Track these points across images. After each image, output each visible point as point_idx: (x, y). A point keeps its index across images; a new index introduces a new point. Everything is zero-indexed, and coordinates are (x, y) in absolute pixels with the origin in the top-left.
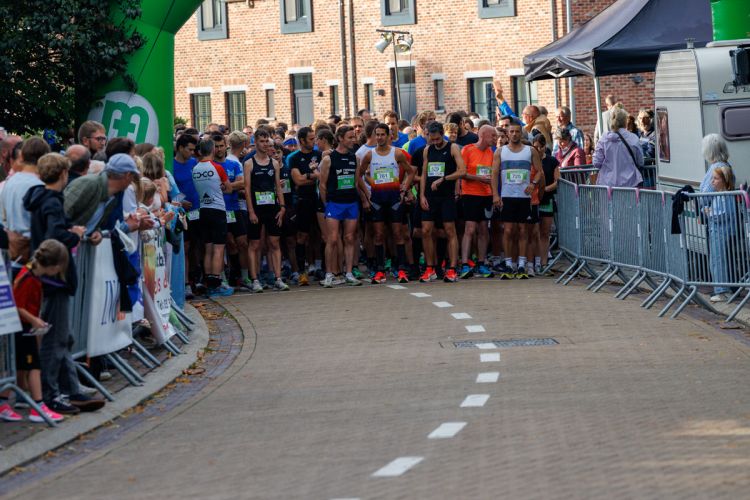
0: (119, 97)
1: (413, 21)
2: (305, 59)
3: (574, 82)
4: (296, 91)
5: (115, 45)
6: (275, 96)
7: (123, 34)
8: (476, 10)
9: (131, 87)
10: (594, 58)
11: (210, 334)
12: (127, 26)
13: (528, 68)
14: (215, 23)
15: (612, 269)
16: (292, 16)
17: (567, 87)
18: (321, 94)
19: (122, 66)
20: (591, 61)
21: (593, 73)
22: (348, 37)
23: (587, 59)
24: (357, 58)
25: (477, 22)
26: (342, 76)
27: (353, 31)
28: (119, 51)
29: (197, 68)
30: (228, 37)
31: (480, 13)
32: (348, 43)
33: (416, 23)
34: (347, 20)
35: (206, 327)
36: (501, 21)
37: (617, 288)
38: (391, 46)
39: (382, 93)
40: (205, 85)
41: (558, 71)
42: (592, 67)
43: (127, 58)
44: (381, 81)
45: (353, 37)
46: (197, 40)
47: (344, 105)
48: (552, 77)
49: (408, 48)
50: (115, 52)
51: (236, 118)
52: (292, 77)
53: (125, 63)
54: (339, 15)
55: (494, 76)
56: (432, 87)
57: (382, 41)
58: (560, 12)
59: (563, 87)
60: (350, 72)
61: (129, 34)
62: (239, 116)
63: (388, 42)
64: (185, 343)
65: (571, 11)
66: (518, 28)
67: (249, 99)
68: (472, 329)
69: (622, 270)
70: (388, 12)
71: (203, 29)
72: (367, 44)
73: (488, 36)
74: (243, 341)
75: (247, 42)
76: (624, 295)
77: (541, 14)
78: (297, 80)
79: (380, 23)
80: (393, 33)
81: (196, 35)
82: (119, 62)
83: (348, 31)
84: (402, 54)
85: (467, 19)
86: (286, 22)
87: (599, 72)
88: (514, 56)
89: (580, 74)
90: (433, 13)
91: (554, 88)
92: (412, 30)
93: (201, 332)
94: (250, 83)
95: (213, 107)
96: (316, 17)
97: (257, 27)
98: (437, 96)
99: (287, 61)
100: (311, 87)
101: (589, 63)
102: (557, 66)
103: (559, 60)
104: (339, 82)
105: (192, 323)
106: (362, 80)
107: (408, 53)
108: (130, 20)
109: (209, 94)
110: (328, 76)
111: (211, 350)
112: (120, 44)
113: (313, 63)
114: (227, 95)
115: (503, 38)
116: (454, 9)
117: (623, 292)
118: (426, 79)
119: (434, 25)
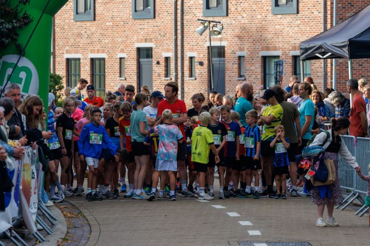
0: (12, 59)
1: (225, 14)
2: (148, 38)
3: (336, 62)
4: (141, 60)
5: (10, 21)
6: (126, 63)
7: (16, 15)
8: (270, 8)
9: (21, 52)
10: (349, 45)
11: (68, 228)
12: (19, 9)
13: (302, 51)
14: (86, 9)
15: (354, 194)
16: (140, 7)
17: (332, 65)
18: (158, 63)
19: (15, 37)
20: (347, 48)
21: (347, 56)
22: (179, 23)
23: (344, 46)
24: (185, 38)
25: (270, 17)
26: (174, 50)
27: (182, 19)
28: (13, 26)
29: (72, 40)
30: (95, 20)
31: (273, 11)
32: (179, 27)
33: (227, 15)
34: (179, 11)
35: (65, 223)
36: (287, 17)
37: (357, 208)
38: (207, 31)
39: (201, 64)
40: (77, 53)
41: (323, 54)
42: (347, 52)
43: (19, 32)
44: (200, 55)
45: (182, 24)
46: (72, 21)
47: (174, 71)
48: (320, 58)
49: (220, 33)
50: (10, 26)
51: (97, 77)
52: (139, 49)
53: (17, 35)
54: (173, 8)
55: (281, 55)
56: (237, 62)
57: (201, 27)
58: (329, 12)
59: (329, 65)
60: (179, 48)
61: (21, 15)
62: (100, 76)
63: (205, 28)
64: (49, 234)
65: (337, 12)
66: (299, 22)
67: (108, 65)
68: (252, 233)
69: (362, 196)
70: (208, 7)
71: (77, 13)
72: (192, 29)
73: (278, 27)
74: (90, 234)
75: (108, 24)
76: (362, 213)
77: (316, 13)
78: (142, 52)
79: (202, 14)
80: (210, 22)
81: (72, 18)
82: (12, 34)
83: (179, 19)
84: (215, 37)
85: (263, 14)
86: (136, 11)
87: (352, 56)
88: (295, 41)
89: (340, 57)
90: (240, 9)
91: (322, 65)
92: (224, 20)
93: (62, 227)
94: (108, 53)
95: (82, 69)
96: (157, 8)
97: (115, 14)
98: (240, 68)
99: (135, 38)
100: (152, 57)
101: (346, 49)
102: (323, 50)
103: (325, 46)
104: (171, 54)
105: (55, 220)
106: (188, 54)
107: (220, 36)
108: (22, 6)
109: (79, 59)
110: (164, 51)
111: (67, 240)
112: (14, 21)
113: (153, 40)
114: (92, 60)
115: (288, 29)
116: (254, 7)
117: (361, 211)
118: (233, 55)
119: (240, 17)
